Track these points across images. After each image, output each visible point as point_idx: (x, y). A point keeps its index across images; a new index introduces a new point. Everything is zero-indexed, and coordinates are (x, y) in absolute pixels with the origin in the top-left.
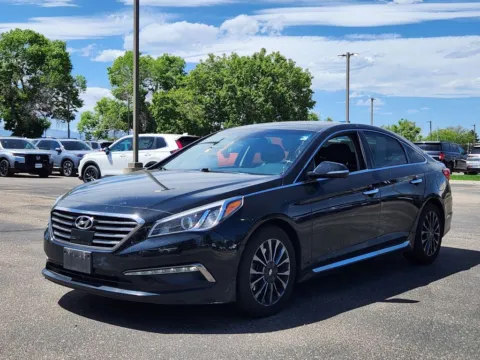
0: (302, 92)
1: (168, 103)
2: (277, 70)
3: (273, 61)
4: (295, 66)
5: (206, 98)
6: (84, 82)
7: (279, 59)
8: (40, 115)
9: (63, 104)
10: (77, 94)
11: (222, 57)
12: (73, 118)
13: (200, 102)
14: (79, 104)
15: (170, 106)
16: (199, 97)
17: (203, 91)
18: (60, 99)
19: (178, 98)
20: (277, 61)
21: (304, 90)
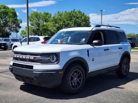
0: (87, 22)
1: (45, 26)
2: (79, 16)
3: (78, 13)
4: (85, 14)
5: (57, 25)
6: (21, 21)
7: (80, 12)
8: (8, 31)
9: (15, 27)
10: (19, 24)
11: (62, 12)
12: (18, 32)
13: (55, 26)
14: (20, 27)
15: (46, 27)
16: (55, 24)
17: (56, 23)
18: (14, 26)
19: (48, 25)
20: (79, 13)
21: (88, 22)
